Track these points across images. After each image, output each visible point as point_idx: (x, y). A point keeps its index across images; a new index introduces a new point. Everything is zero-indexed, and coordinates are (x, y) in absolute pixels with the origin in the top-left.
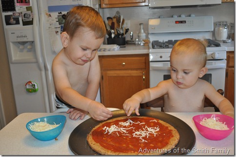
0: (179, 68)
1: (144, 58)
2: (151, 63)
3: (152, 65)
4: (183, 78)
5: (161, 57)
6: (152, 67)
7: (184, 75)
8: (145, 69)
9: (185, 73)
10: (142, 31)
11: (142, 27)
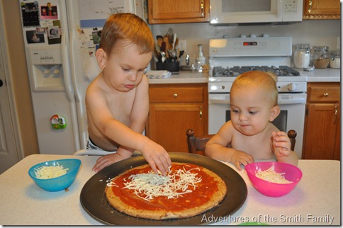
0: (243, 106)
1: (202, 88)
2: (210, 95)
3: (211, 97)
4: (249, 119)
5: (223, 88)
7: (249, 115)
8: (203, 102)
9: (251, 113)
10: (201, 54)
11: (200, 49)
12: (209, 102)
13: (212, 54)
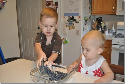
5: (118, 42)
6: (113, 47)
10: (113, 28)
11: (113, 25)
12: (112, 48)
13: (118, 28)
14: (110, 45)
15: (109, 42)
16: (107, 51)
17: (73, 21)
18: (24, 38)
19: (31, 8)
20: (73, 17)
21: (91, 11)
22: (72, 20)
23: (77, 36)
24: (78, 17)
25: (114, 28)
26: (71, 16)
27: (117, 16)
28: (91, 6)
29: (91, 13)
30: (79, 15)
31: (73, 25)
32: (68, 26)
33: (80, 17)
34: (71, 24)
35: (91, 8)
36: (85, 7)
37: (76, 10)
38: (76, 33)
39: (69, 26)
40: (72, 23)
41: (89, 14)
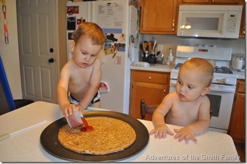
2: (171, 80)
6: (172, 84)
8: (167, 84)
9: (189, 87)
10: (171, 54)
11: (171, 51)
12: (170, 85)
13: (177, 55)
14: (167, 80)
15: (167, 75)
16: (162, 88)
17: (112, 41)
18: (24, 66)
19: (37, 16)
20: (112, 35)
21: (139, 28)
22: (111, 39)
23: (118, 65)
24: (120, 35)
25: (173, 55)
26: (109, 33)
27: (178, 37)
28: (139, 19)
29: (139, 31)
30: (123, 33)
31: (111, 48)
32: (103, 49)
33: (123, 36)
34: (109, 47)
35: (140, 22)
36: (131, 21)
37: (117, 24)
38: (116, 61)
39: (105, 49)
40: (110, 45)
41: (137, 32)
